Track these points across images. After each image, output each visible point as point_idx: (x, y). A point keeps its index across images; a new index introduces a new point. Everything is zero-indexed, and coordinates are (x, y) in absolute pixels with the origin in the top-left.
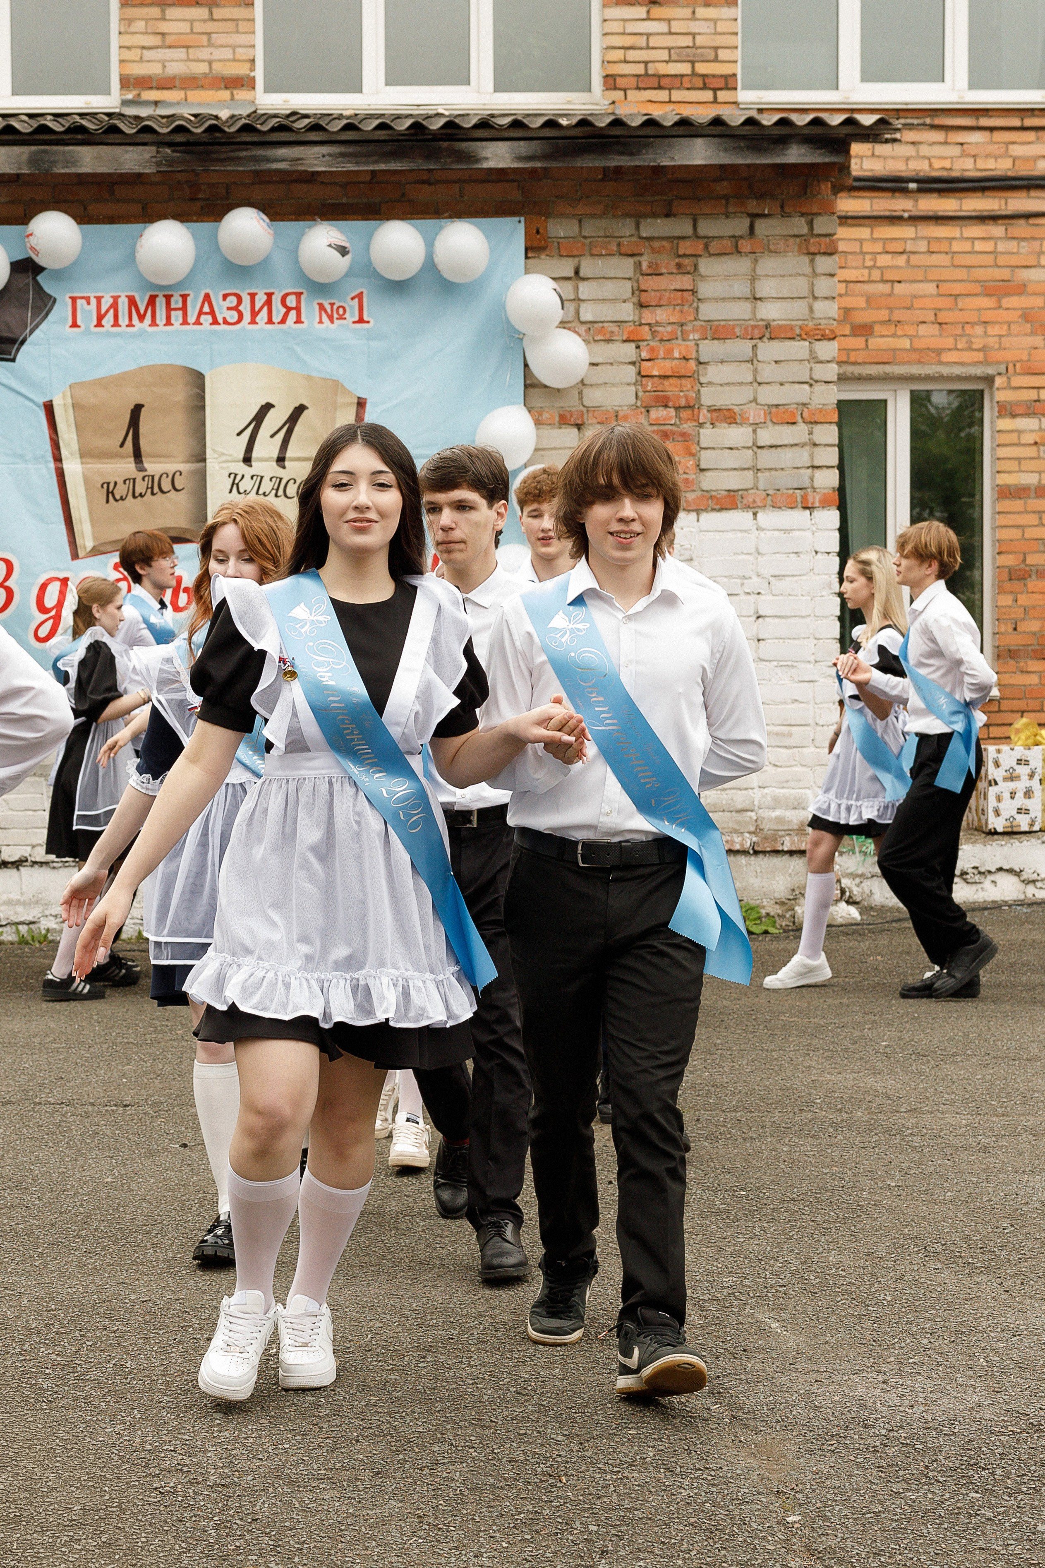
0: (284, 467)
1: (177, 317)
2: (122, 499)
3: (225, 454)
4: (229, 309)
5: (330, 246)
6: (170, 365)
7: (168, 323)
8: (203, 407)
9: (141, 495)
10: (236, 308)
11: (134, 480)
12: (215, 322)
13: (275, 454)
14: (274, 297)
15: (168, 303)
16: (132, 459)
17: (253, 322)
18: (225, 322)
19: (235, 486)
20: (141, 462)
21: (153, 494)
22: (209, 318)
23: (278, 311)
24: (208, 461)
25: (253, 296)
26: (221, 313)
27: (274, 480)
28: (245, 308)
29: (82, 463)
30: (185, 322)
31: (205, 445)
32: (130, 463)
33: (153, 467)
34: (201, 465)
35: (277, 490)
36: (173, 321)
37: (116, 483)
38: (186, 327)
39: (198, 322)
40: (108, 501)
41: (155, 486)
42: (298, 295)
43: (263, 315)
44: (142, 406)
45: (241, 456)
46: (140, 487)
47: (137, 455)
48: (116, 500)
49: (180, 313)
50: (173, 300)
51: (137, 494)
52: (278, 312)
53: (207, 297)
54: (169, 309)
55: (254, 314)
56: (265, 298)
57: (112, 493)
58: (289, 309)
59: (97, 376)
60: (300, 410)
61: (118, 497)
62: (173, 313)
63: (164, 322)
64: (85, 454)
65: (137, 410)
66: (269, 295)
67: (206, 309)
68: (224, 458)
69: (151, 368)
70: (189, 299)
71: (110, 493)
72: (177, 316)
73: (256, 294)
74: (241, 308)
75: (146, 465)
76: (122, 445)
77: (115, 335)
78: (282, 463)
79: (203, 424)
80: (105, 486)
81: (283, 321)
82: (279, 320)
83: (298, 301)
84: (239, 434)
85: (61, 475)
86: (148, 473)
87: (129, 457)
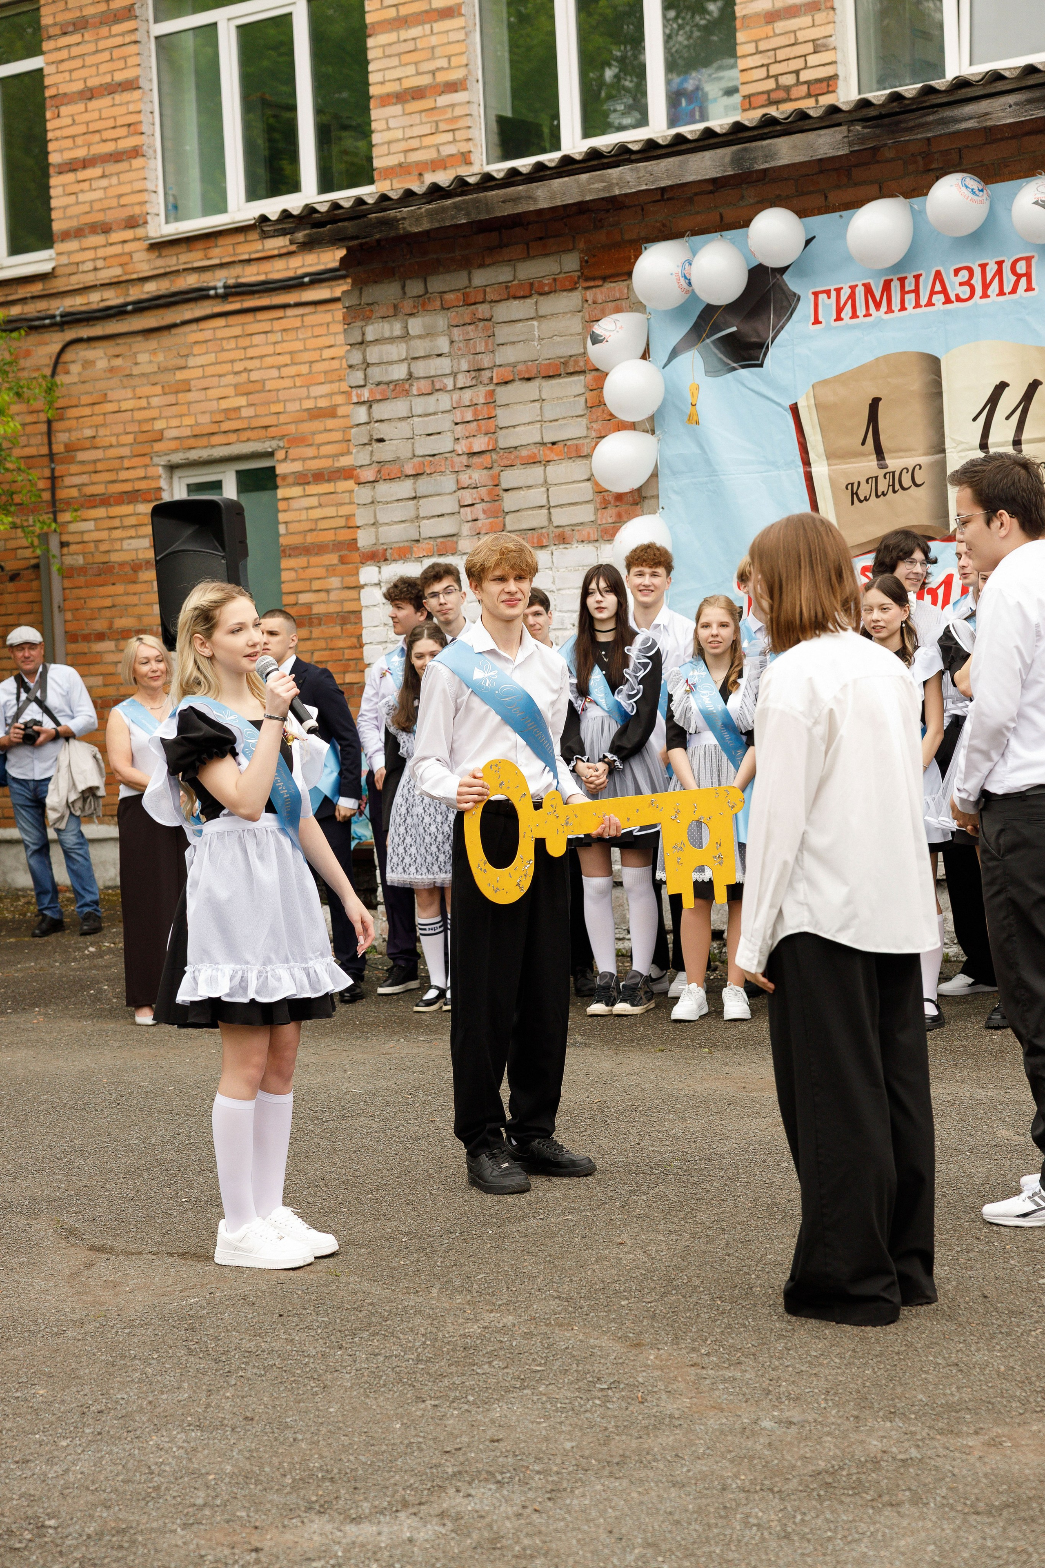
1: (910, 300)
2: (866, 499)
3: (962, 443)
4: (961, 284)
5: (1036, 203)
6: (905, 353)
7: (903, 308)
8: (940, 394)
9: (884, 494)
10: (968, 283)
11: (876, 478)
12: (948, 301)
13: (1011, 438)
14: (1004, 265)
15: (903, 286)
16: (874, 457)
17: (985, 295)
18: (959, 299)
20: (883, 459)
21: (894, 492)
22: (941, 297)
23: (1009, 279)
24: (947, 451)
25: (983, 267)
26: (953, 289)
28: (977, 281)
29: (829, 465)
30: (918, 305)
31: (942, 435)
32: (872, 460)
33: (894, 463)
34: (942, 455)
36: (907, 305)
37: (859, 483)
38: (919, 310)
39: (930, 304)
40: (853, 503)
41: (896, 484)
42: (1028, 259)
43: (994, 287)
44: (880, 399)
45: (977, 442)
46: (883, 486)
47: (879, 453)
48: (861, 501)
49: (913, 295)
50: (907, 282)
51: (880, 494)
52: (1009, 282)
53: (938, 275)
54: (903, 292)
55: (986, 286)
56: (996, 267)
57: (857, 494)
58: (1019, 277)
59: (837, 374)
60: (1034, 385)
61: (862, 498)
62: (907, 297)
63: (899, 307)
64: (831, 456)
65: (875, 404)
66: (1000, 264)
67: (938, 287)
68: (962, 445)
69: (886, 358)
70: (921, 279)
71: (855, 494)
72: (910, 298)
73: (987, 264)
74: (972, 282)
75: (888, 461)
76: (863, 443)
77: (853, 327)
79: (941, 412)
80: (850, 486)
81: (1014, 291)
82: (1010, 290)
83: (1029, 266)
84: (974, 419)
85: (809, 478)
86: (890, 469)
87: (870, 454)
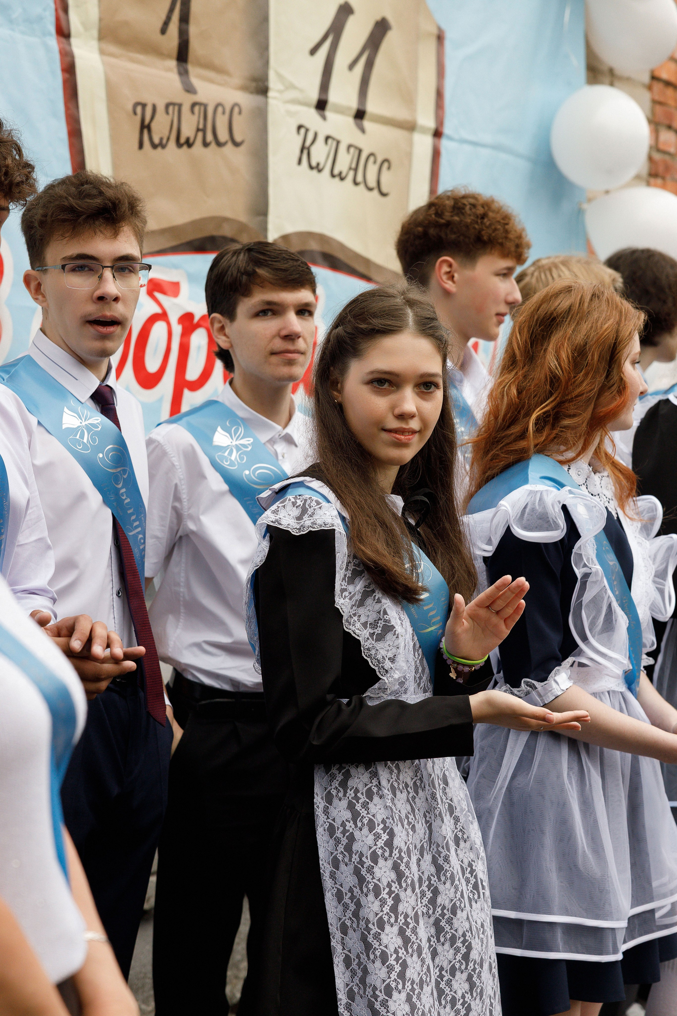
0: (363, 131)
2: (162, 145)
3: (292, 87)
9: (189, 144)
11: (179, 107)
13: (353, 103)
16: (174, 64)
19: (305, 152)
20: (189, 73)
21: (206, 144)
24: (271, 94)
27: (352, 150)
29: (102, 52)
31: (266, 63)
32: (169, 70)
33: (204, 88)
34: (262, 99)
35: (356, 170)
37: (153, 109)
40: (141, 146)
41: (208, 129)
45: (314, 93)
46: (188, 126)
47: (184, 57)
48: (154, 146)
51: (183, 140)
57: (148, 128)
60: (381, 28)
61: (155, 138)
64: (108, 35)
68: (292, 94)
71: (145, 127)
75: (195, 81)
76: (164, 30)
78: (359, 121)
79: (266, 18)
80: (139, 109)
84: (310, 51)
86: (200, 97)
87: (169, 56)
